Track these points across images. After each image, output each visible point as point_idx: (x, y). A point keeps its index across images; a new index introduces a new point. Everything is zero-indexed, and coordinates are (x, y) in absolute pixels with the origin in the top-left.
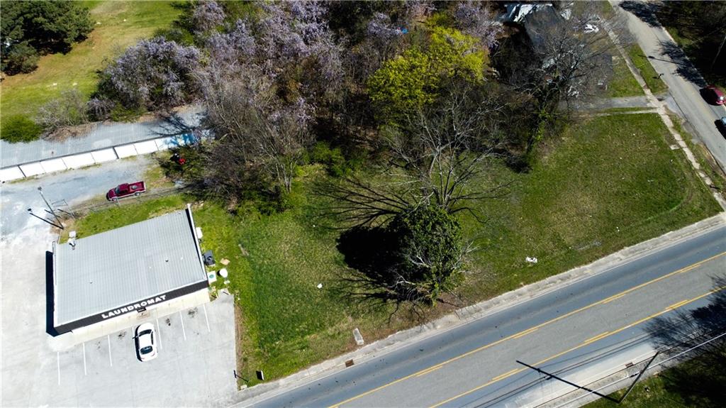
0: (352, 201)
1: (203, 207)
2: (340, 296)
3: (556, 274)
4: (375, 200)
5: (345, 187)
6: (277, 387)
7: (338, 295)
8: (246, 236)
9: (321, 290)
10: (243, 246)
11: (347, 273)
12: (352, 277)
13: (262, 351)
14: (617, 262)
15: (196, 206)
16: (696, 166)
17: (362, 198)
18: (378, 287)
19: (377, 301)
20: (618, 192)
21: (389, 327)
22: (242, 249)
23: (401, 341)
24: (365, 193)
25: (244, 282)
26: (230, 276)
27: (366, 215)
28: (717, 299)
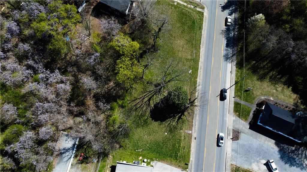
0: (139, 107)
1: (112, 156)
2: (173, 130)
3: (198, 69)
4: (143, 100)
5: (132, 106)
6: (192, 161)
7: (172, 130)
8: (134, 147)
9: (168, 134)
10: (137, 150)
11: (166, 123)
12: (168, 123)
13: (179, 160)
14: (203, 51)
15: (110, 158)
16: (185, 4)
17: (139, 103)
18: (176, 118)
19: (180, 120)
20: (182, 31)
21: (190, 122)
22: (138, 151)
23: (196, 121)
24: (138, 101)
25: (152, 155)
26: (147, 159)
27: (148, 106)
28: (226, 38)
